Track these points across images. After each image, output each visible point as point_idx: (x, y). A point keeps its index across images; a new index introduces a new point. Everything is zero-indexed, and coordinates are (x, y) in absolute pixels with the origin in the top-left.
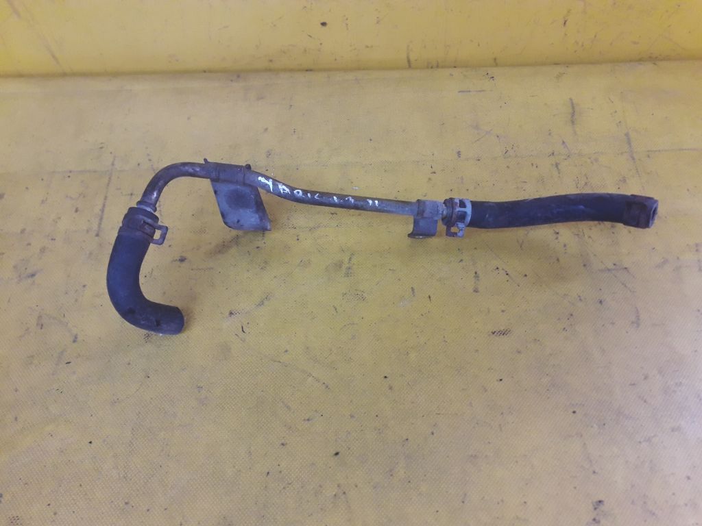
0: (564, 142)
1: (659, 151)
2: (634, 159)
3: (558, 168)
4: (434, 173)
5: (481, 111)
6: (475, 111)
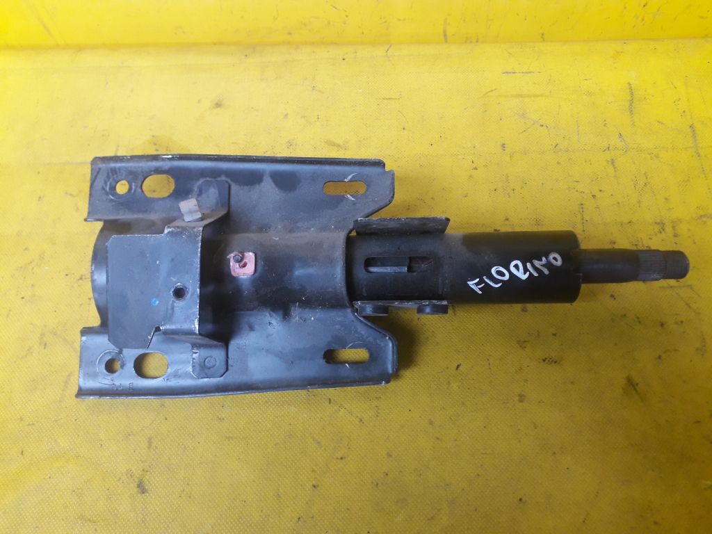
0: (620, 136)
2: (699, 155)
3: (614, 165)
4: (476, 169)
5: (528, 96)
6: (521, 96)
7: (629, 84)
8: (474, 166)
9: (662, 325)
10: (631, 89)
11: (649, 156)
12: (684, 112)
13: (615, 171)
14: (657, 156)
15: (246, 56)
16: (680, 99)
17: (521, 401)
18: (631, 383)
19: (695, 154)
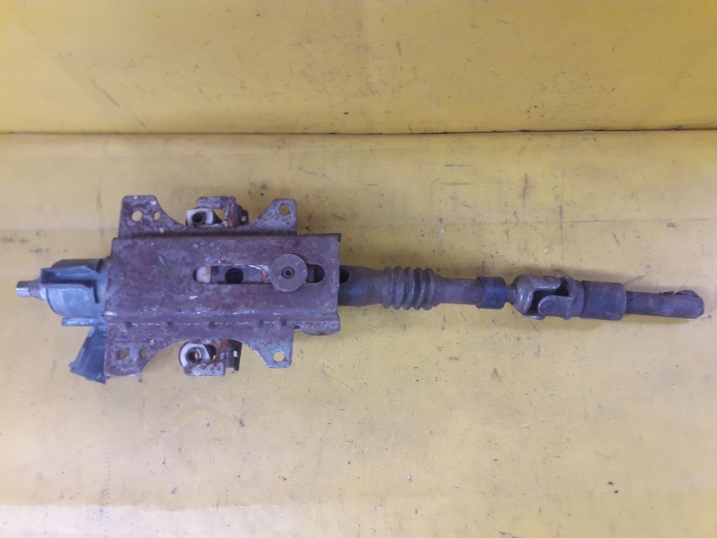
0: (515, 213)
1: (580, 222)
2: (561, 229)
3: (508, 236)
4: (423, 236)
5: (460, 184)
6: (454, 184)
7: (526, 175)
8: (422, 233)
9: (518, 339)
10: (526, 179)
11: (530, 228)
12: (558, 196)
13: (508, 239)
14: (535, 228)
15: (279, 148)
16: (557, 187)
17: (436, 381)
18: (495, 372)
19: (559, 227)
